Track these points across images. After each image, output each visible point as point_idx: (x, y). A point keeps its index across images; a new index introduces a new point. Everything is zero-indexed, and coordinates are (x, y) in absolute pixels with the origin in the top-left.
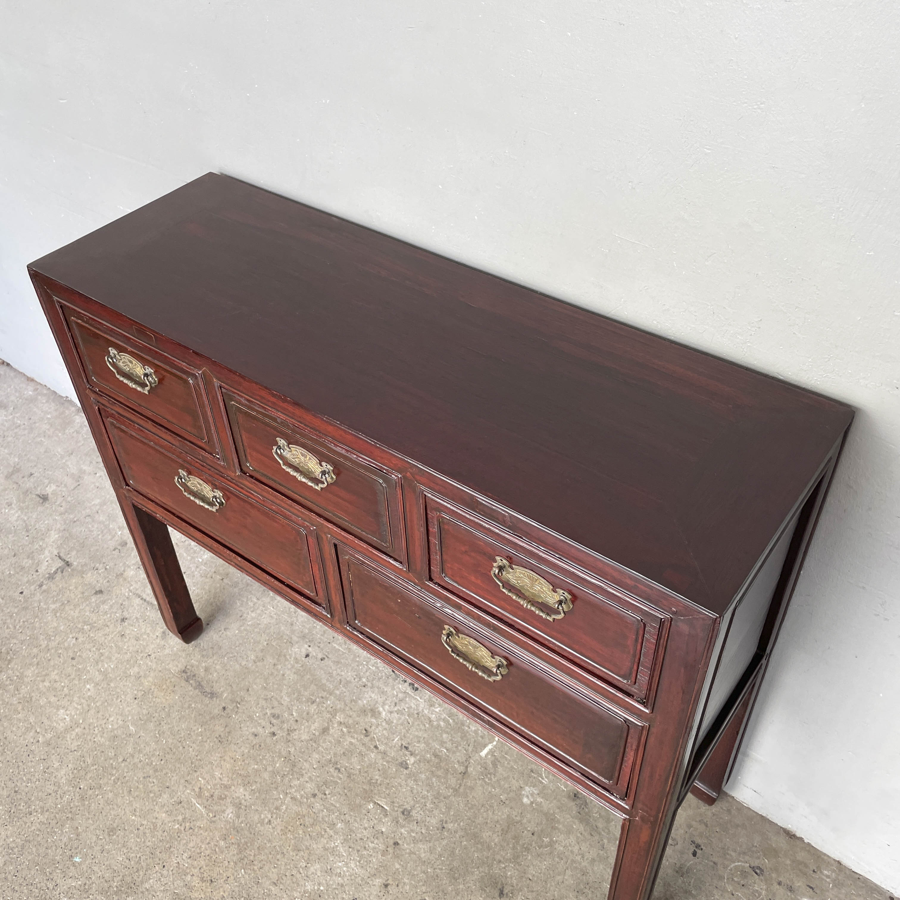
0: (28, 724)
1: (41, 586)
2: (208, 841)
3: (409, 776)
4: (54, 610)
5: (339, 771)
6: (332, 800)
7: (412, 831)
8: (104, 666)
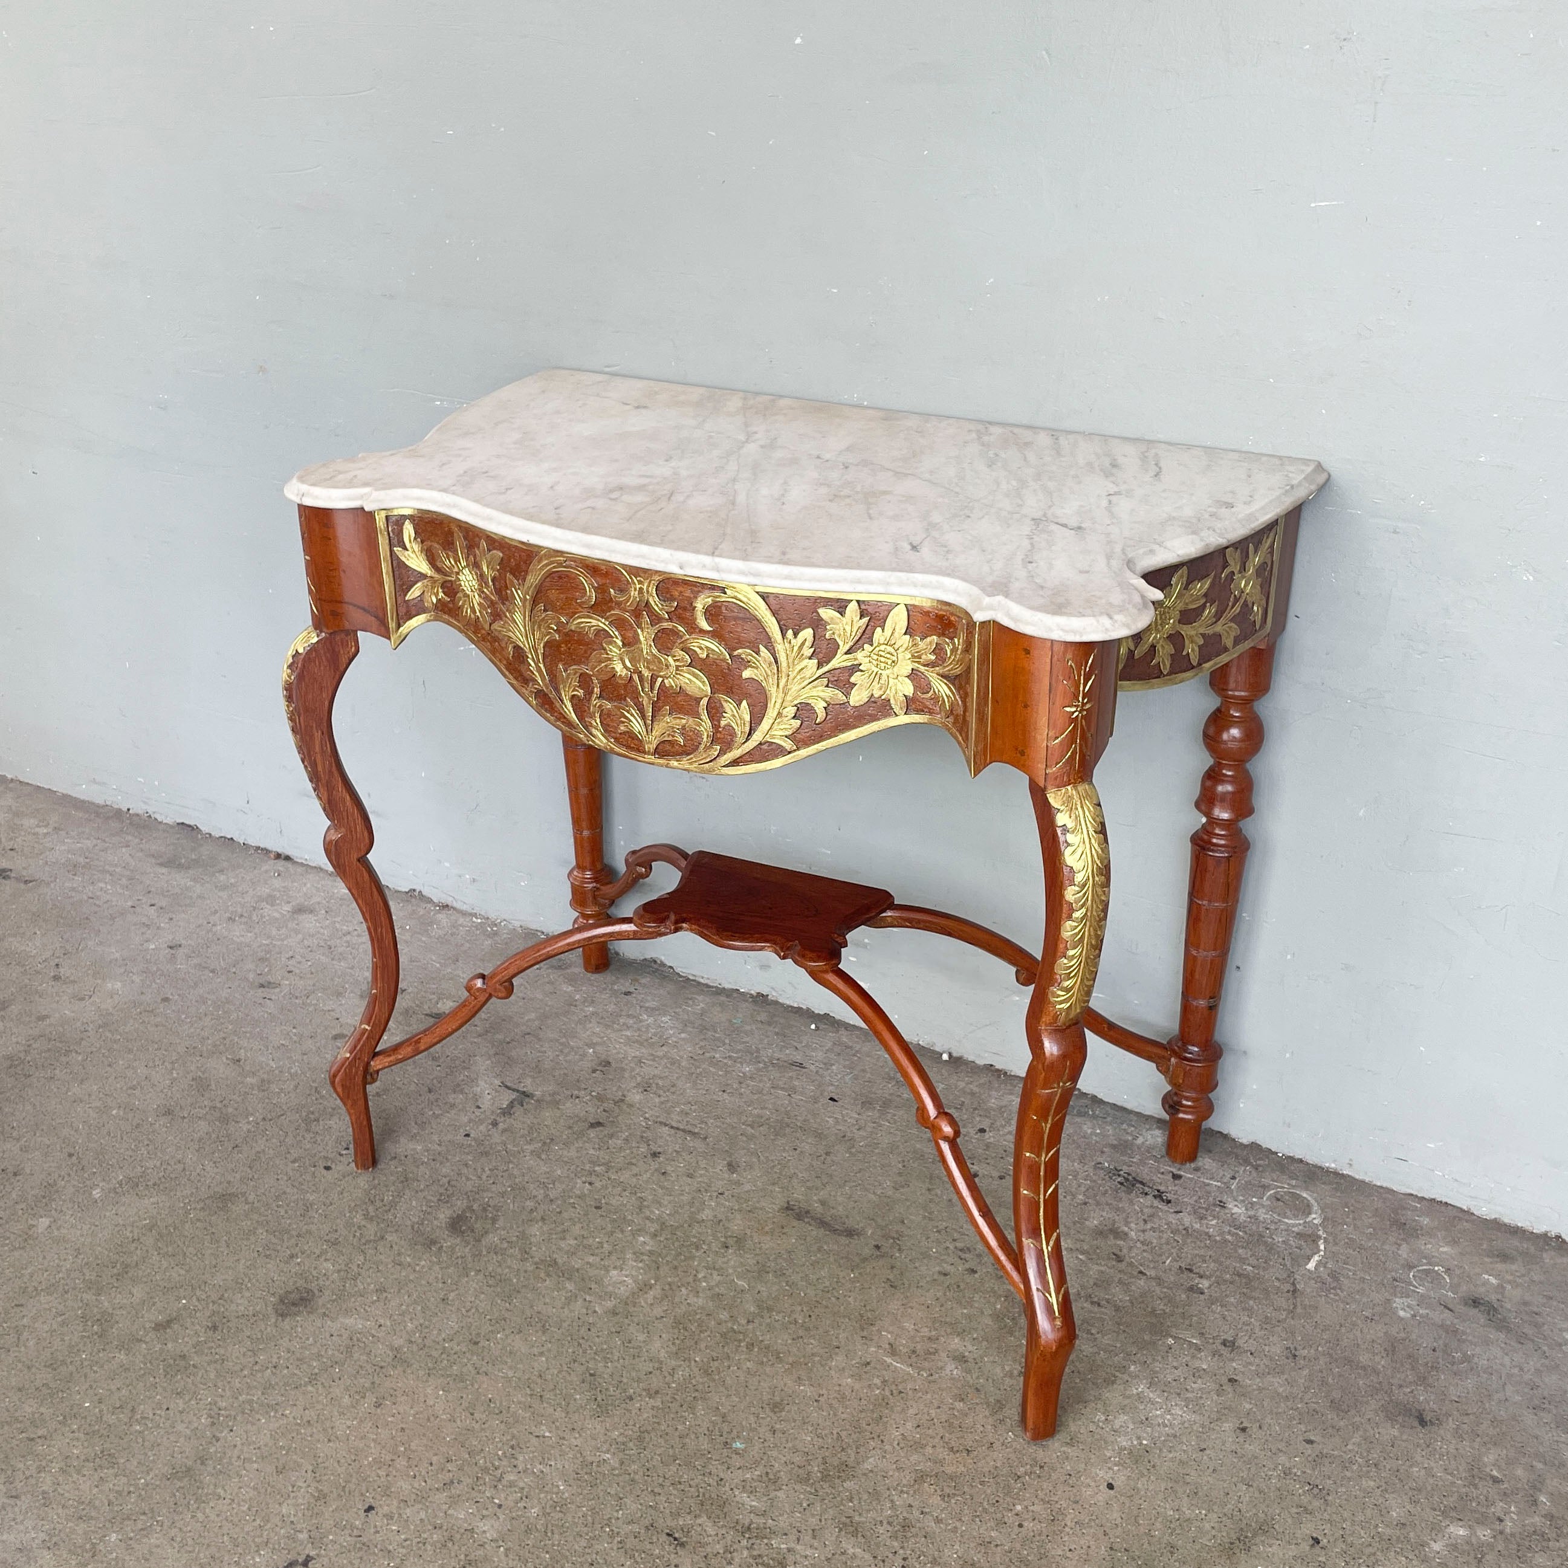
0: (567, 1292)
1: (495, 1124)
2: (936, 1405)
3: (1212, 1301)
4: (532, 1152)
5: (1099, 1305)
6: (1106, 1340)
7: (1250, 1364)
8: (654, 1213)
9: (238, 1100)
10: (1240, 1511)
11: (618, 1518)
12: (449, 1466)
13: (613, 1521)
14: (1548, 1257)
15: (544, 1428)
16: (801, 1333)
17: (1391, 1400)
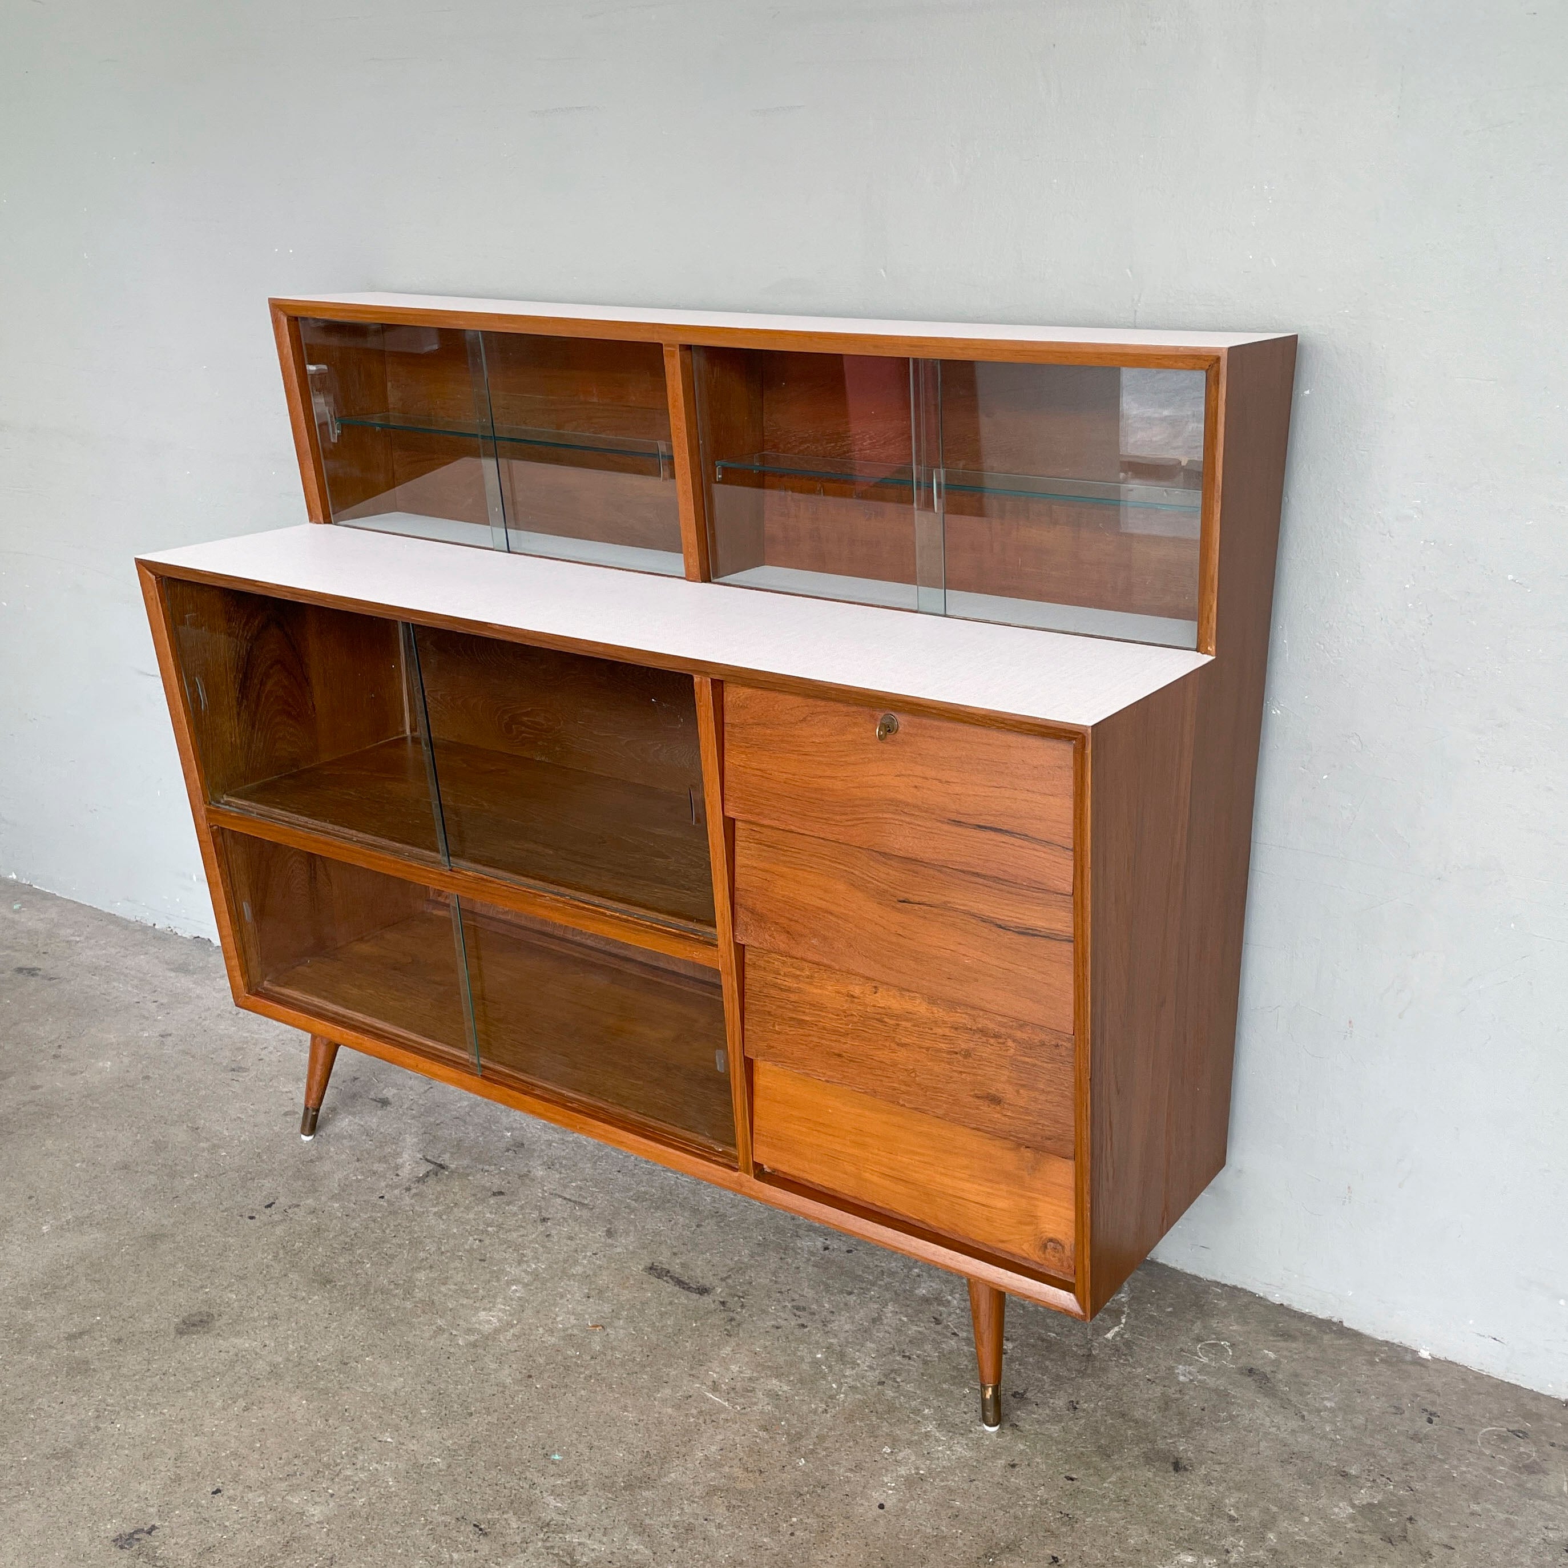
9: (189, 1159)
10: (993, 1532)
11: (434, 1510)
12: (296, 1461)
13: (430, 1512)
14: (1327, 1339)
15: (387, 1434)
16: (636, 1369)
17: (1154, 1448)
